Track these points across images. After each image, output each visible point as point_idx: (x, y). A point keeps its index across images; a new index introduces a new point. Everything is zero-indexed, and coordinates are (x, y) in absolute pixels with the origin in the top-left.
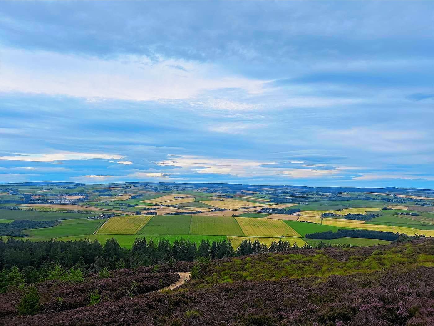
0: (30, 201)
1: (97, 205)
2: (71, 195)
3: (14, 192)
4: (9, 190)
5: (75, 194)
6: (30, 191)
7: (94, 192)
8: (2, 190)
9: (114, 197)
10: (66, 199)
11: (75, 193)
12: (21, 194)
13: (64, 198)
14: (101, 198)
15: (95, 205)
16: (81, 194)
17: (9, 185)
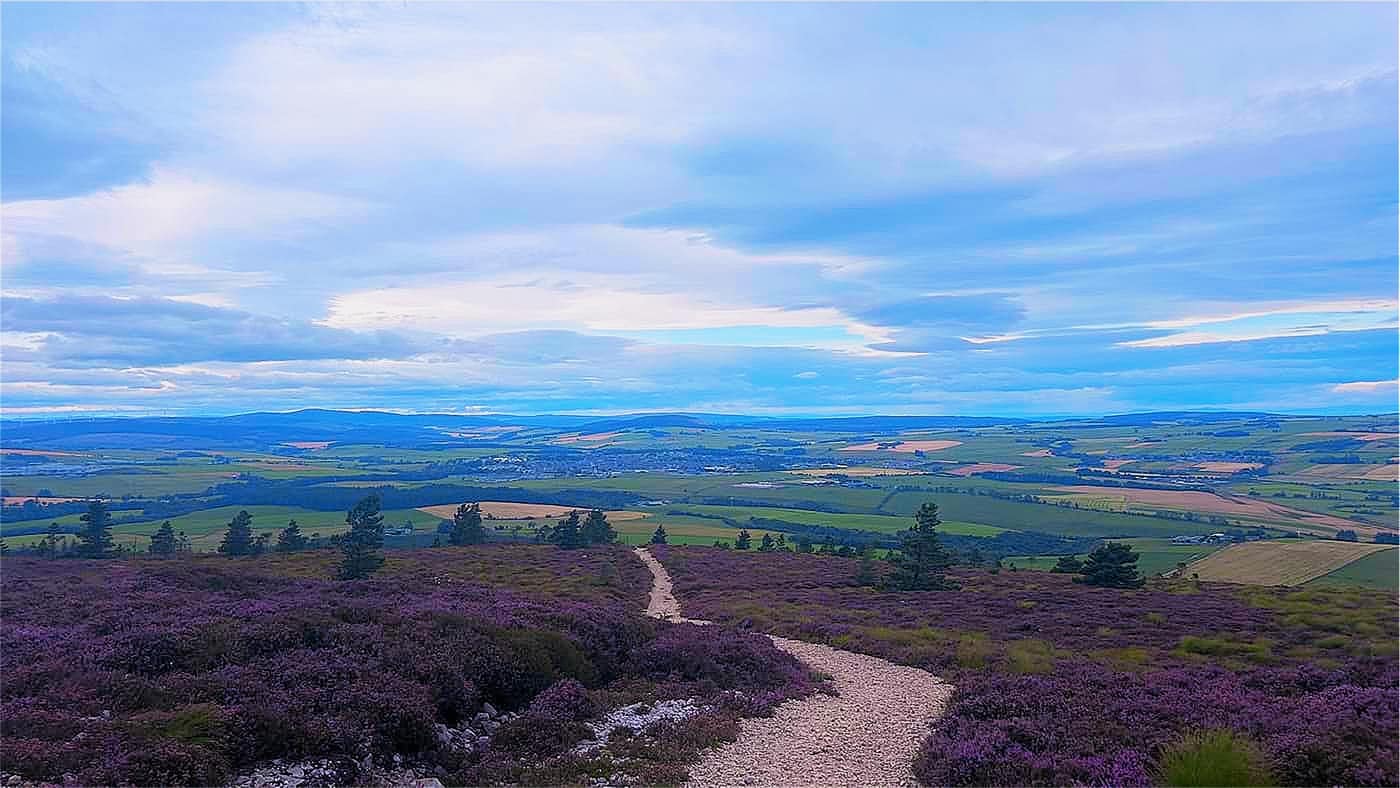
0: (1083, 478)
1: (1283, 495)
2: (1216, 458)
3: (1064, 450)
4: (1052, 442)
5: (1233, 456)
6: (1102, 446)
7: (1298, 448)
8: (1035, 441)
9: (1364, 469)
10: (1197, 471)
11: (1231, 453)
12: (1077, 456)
13: (1192, 469)
14: (1316, 469)
15: (1277, 495)
16: (1250, 455)
17: (1060, 427)
